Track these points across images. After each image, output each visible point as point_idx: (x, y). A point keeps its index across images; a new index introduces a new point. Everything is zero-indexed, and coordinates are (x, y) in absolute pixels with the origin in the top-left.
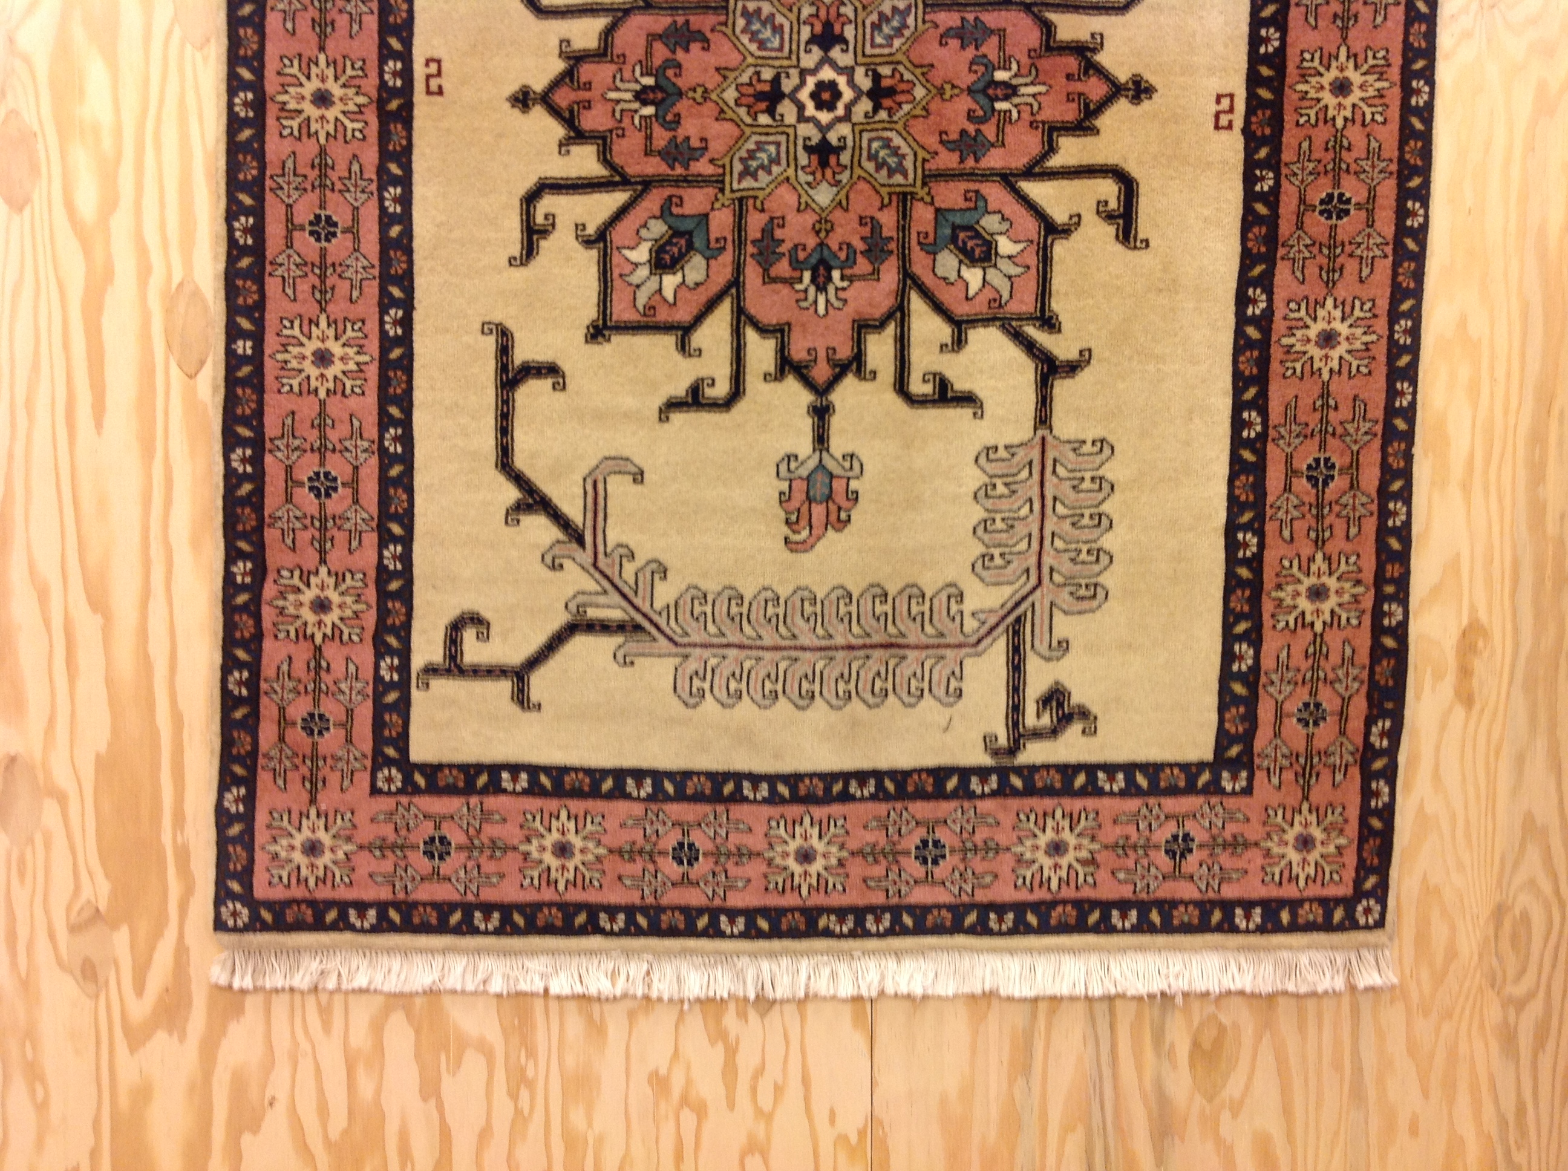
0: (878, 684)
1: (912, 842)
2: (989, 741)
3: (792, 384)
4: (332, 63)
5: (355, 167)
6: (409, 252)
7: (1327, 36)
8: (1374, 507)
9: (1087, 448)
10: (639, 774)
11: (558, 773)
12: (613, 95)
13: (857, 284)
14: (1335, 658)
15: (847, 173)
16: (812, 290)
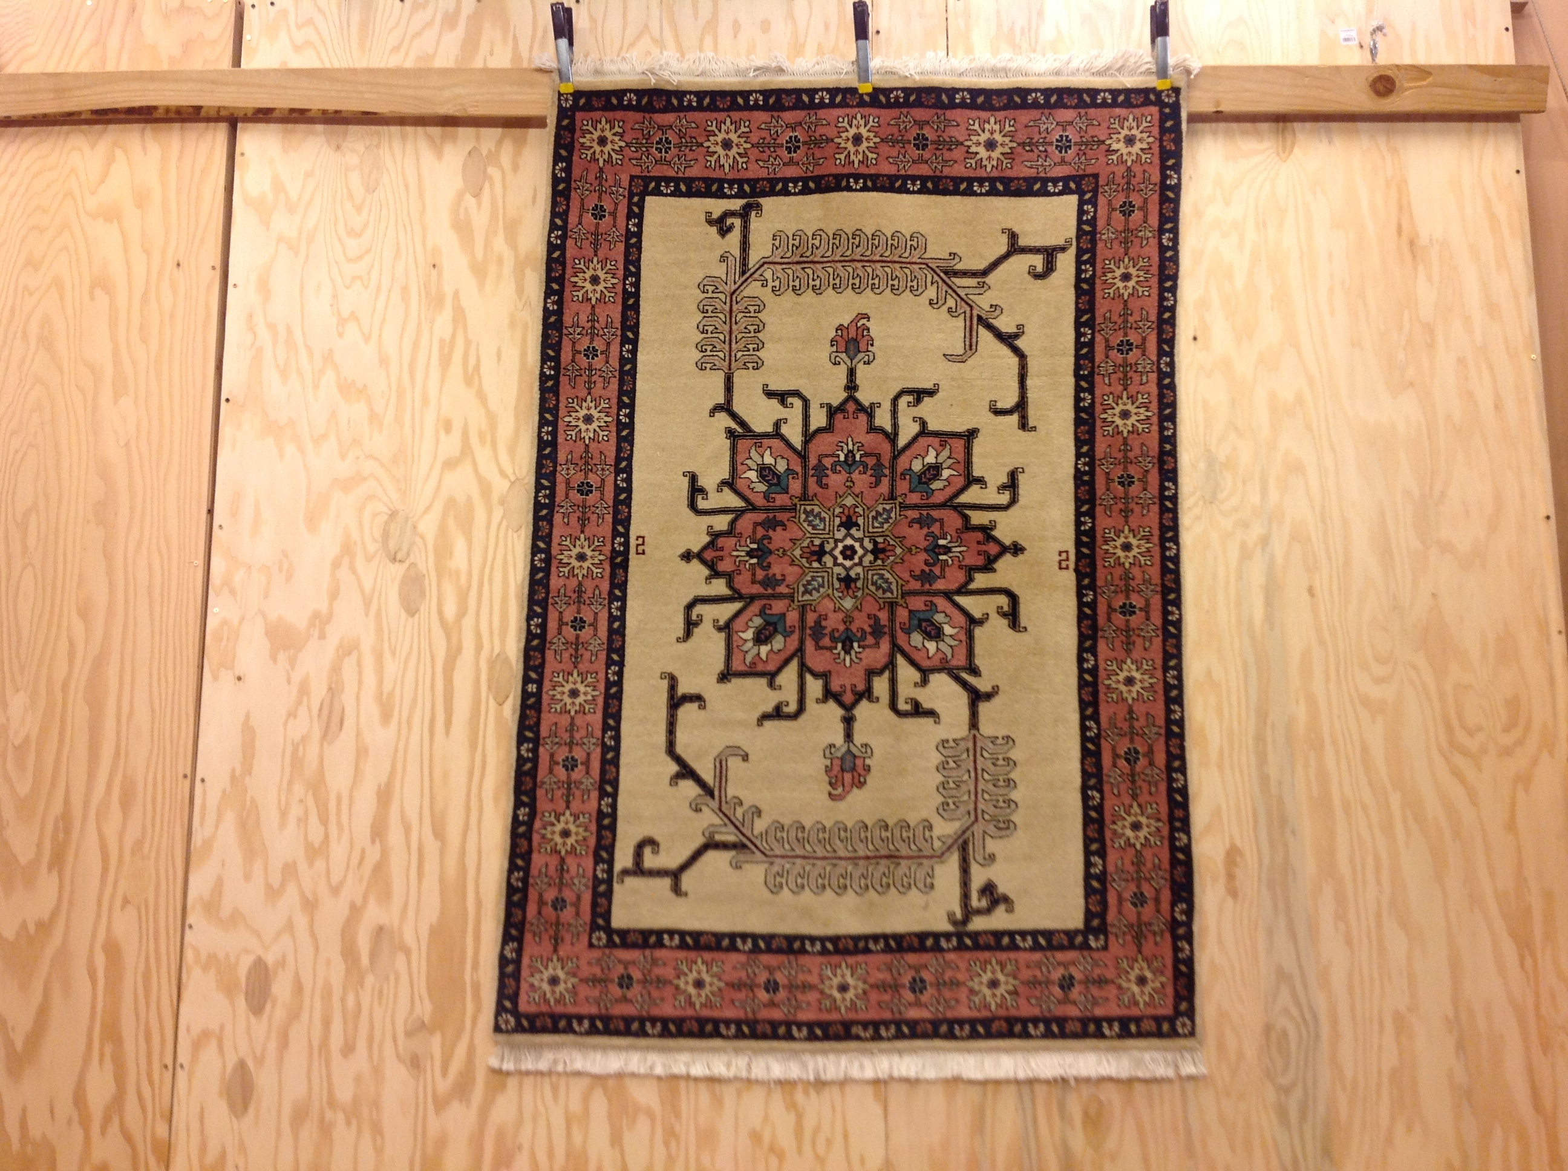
0: (884, 880)
1: (906, 979)
2: (951, 916)
3: (832, 705)
4: (587, 539)
5: (597, 592)
6: (623, 636)
7: (1117, 520)
8: (1164, 776)
9: (1000, 741)
10: (744, 936)
11: (697, 935)
12: (735, 553)
13: (867, 650)
14: (1149, 865)
15: (860, 592)
16: (842, 653)
